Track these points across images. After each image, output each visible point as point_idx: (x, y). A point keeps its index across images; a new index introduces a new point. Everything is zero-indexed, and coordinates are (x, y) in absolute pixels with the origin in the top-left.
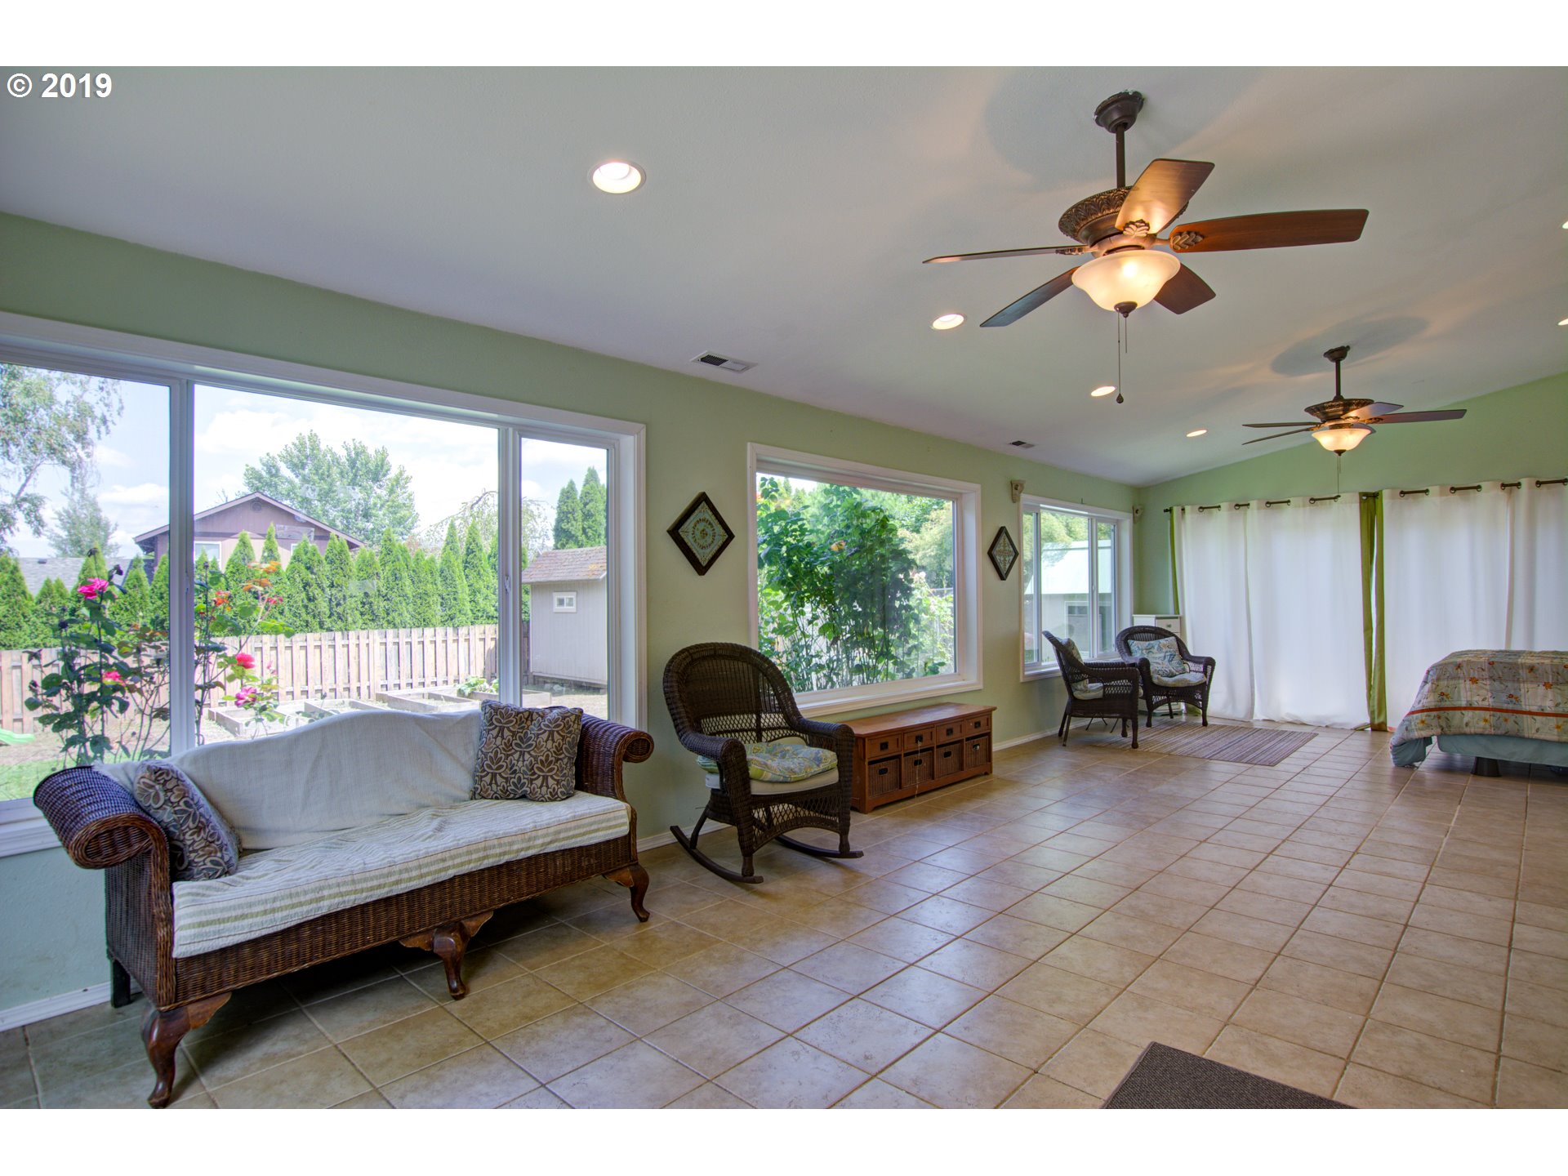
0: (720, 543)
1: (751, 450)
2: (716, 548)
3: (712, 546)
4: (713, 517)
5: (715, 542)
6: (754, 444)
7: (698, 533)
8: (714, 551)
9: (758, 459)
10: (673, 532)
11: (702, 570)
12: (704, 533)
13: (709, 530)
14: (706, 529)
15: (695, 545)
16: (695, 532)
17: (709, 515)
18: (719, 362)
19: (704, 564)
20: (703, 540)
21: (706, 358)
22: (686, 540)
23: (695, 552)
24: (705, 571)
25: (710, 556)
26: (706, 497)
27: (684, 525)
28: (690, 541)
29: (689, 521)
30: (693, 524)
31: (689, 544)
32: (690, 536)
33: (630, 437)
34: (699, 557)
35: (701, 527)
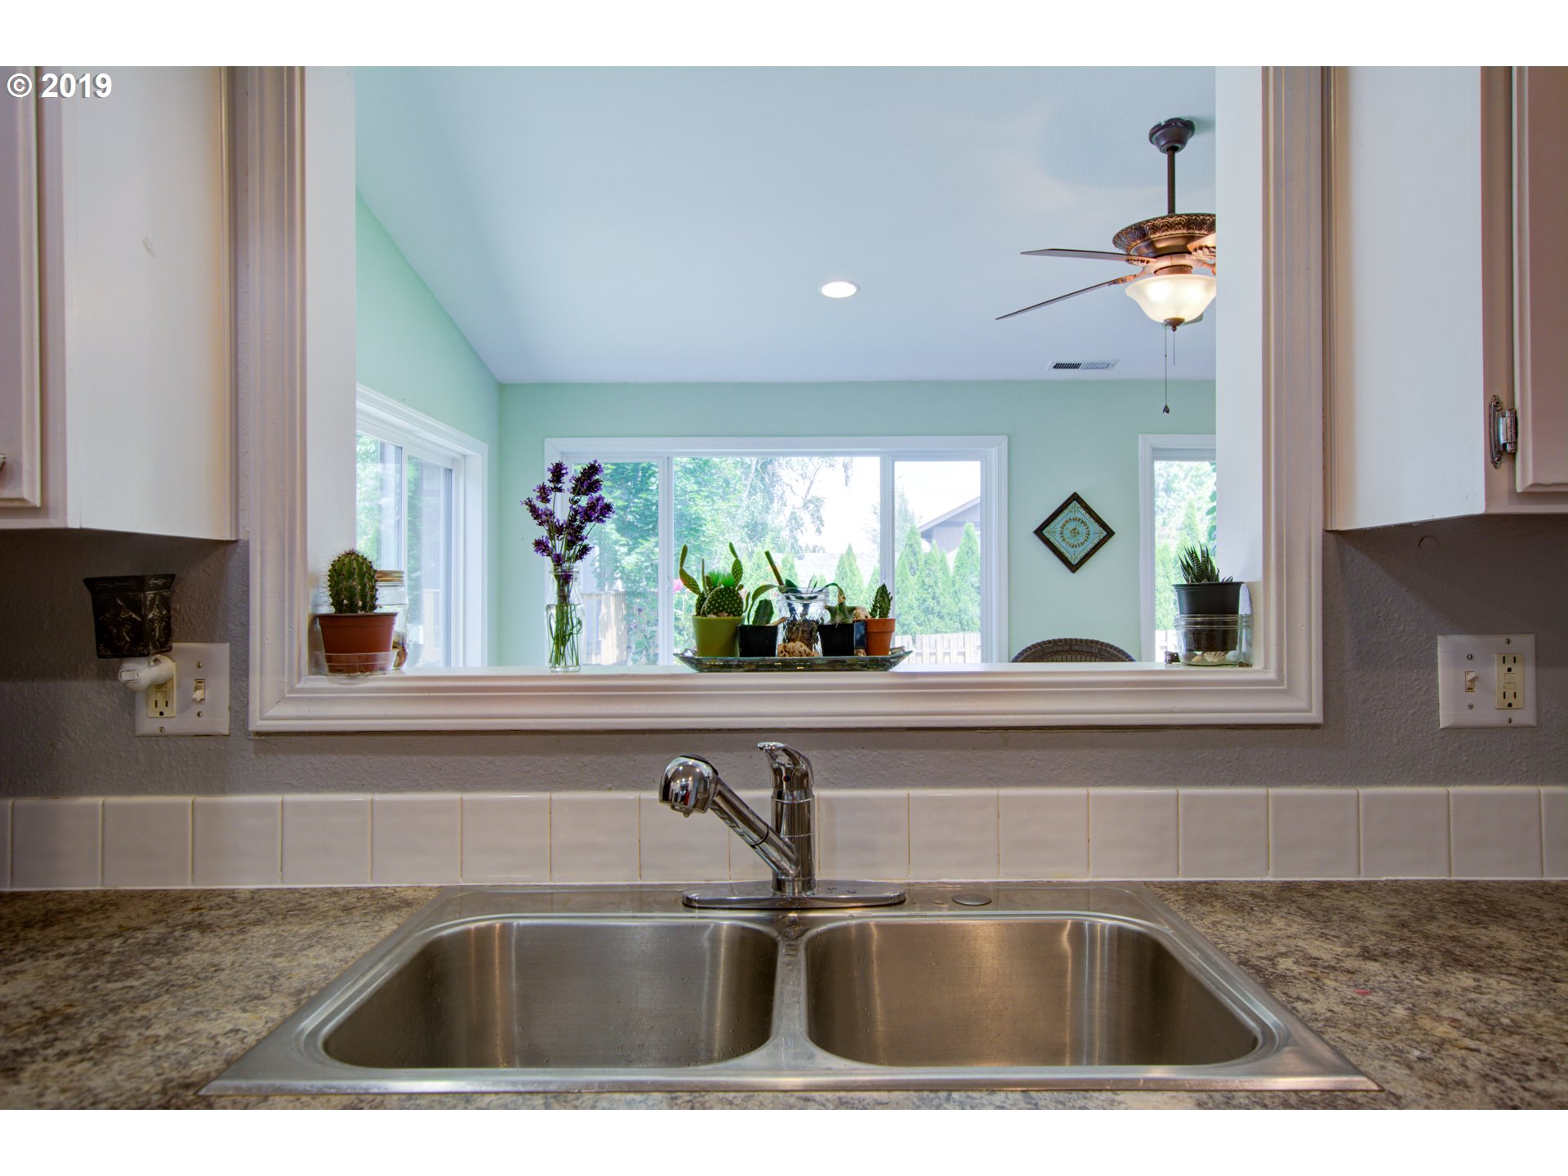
0: (1096, 541)
1: (1144, 442)
2: (1091, 546)
3: (1086, 544)
4: (1087, 516)
5: (1090, 540)
6: (1144, 435)
7: (1067, 533)
8: (1088, 549)
9: (1154, 450)
10: (1039, 532)
11: (1073, 568)
12: (1075, 532)
13: (1082, 529)
14: (1078, 528)
15: (1064, 544)
16: (1065, 531)
17: (1082, 514)
18: (1076, 366)
19: (1074, 562)
20: (1074, 539)
21: (1057, 366)
22: (1052, 540)
23: (1063, 550)
24: (1079, 568)
25: (1083, 554)
26: (1078, 496)
27: (1052, 525)
28: (1060, 540)
29: (1056, 521)
30: (1060, 525)
31: (1056, 544)
32: (1058, 536)
33: (994, 449)
34: (1068, 556)
35: (1071, 525)
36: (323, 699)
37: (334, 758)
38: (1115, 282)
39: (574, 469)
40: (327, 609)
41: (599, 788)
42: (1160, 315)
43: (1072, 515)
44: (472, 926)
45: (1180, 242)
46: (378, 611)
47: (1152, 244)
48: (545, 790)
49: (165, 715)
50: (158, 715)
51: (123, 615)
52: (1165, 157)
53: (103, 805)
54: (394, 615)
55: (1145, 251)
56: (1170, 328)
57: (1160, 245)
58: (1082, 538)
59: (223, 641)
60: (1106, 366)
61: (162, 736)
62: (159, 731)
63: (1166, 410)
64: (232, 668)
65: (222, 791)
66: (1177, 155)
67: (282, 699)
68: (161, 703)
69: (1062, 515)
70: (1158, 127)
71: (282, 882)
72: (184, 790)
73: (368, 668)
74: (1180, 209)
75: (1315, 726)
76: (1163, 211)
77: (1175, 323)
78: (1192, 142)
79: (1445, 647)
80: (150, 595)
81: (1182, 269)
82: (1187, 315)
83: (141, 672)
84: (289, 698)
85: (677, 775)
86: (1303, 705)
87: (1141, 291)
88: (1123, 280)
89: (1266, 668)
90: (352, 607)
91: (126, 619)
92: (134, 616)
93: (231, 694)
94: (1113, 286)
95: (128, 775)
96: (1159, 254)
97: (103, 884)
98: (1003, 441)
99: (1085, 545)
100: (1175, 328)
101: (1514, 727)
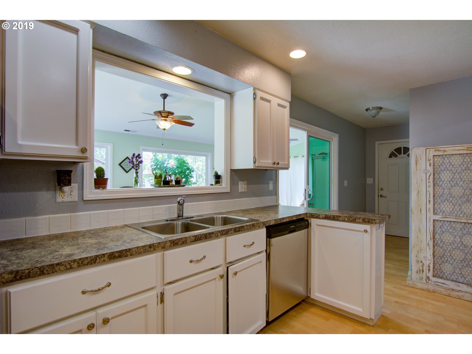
1: (141, 147)
9: (143, 149)
10: (120, 164)
11: (127, 172)
15: (125, 167)
18: (129, 131)
19: (127, 171)
20: (127, 166)
21: (125, 130)
22: (123, 166)
23: (125, 168)
25: (129, 169)
30: (124, 163)
31: (123, 167)
32: (124, 165)
33: (109, 146)
34: (126, 169)
35: (127, 163)
36: (98, 194)
37: (99, 204)
38: (153, 120)
39: (136, 155)
40: (96, 178)
41: (146, 206)
42: (162, 127)
43: (127, 161)
44: (147, 226)
45: (166, 115)
46: (105, 178)
47: (161, 115)
48: (137, 207)
49: (64, 198)
50: (62, 198)
51: (67, 178)
52: (163, 99)
53: (49, 217)
54: (108, 178)
55: (160, 116)
56: (163, 130)
57: (163, 115)
58: (129, 166)
59: (76, 183)
60: (136, 132)
61: (63, 202)
62: (62, 201)
63: (163, 144)
64: (78, 188)
65: (76, 212)
66: (165, 100)
67: (90, 194)
68: (63, 196)
69: (125, 161)
70: (162, 94)
71: (90, 228)
72: (67, 213)
74: (166, 110)
75: (229, 192)
76: (162, 109)
77: (164, 129)
78: (168, 98)
79: (240, 183)
81: (166, 120)
82: (167, 128)
83: (65, 189)
84: (92, 194)
85: (180, 200)
86: (228, 190)
87: (159, 123)
88: (155, 120)
89: (225, 185)
90: (101, 177)
91: (67, 179)
92: (69, 178)
93: (78, 193)
94: (152, 120)
95: (54, 210)
96: (163, 117)
97: (49, 233)
98: (112, 144)
100: (164, 130)
101: (245, 192)
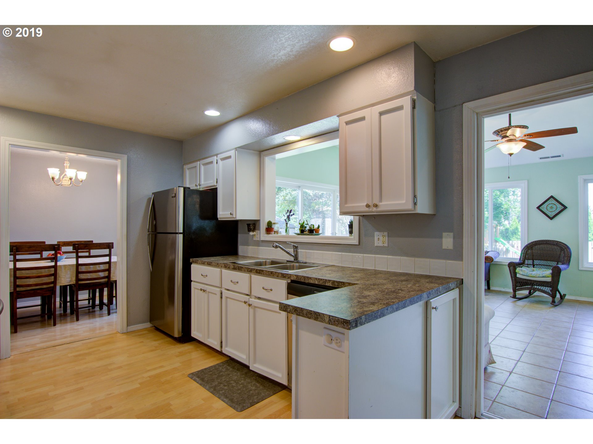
0: (560, 210)
1: (580, 178)
2: (558, 212)
4: (556, 202)
5: (557, 210)
6: (582, 176)
10: (538, 208)
12: (551, 208)
13: (554, 206)
14: (553, 206)
15: (547, 211)
16: (548, 207)
17: (554, 202)
19: (551, 217)
20: (552, 210)
22: (543, 210)
23: (547, 213)
24: (553, 219)
25: (554, 214)
26: (553, 197)
27: (543, 206)
28: (546, 210)
29: (544, 204)
30: (546, 205)
31: (544, 211)
33: (523, 184)
34: (549, 215)
35: (550, 206)
36: (266, 237)
40: (268, 227)
43: (550, 202)
49: (254, 238)
54: (274, 228)
58: (554, 209)
59: (259, 230)
60: (560, 156)
64: (259, 233)
65: (259, 247)
69: (547, 203)
73: (270, 234)
75: (358, 245)
79: (376, 234)
80: (251, 225)
83: (251, 233)
84: (263, 237)
86: (356, 242)
89: (353, 236)
91: (250, 228)
93: (259, 236)
98: (526, 182)
99: (555, 212)
100: (511, 156)
101: (384, 247)
